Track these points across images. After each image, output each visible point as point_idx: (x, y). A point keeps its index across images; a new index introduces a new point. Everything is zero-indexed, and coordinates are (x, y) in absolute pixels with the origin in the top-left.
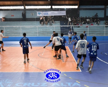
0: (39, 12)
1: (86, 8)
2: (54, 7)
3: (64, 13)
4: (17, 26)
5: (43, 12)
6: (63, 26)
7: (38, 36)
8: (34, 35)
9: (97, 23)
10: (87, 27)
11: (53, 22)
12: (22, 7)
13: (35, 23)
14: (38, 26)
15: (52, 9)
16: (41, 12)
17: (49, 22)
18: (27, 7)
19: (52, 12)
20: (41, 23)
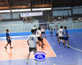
0: (22, 14)
1: (57, 9)
2: (33, 10)
3: (41, 14)
4: (6, 25)
5: (25, 14)
6: (41, 23)
7: (22, 32)
8: (19, 31)
9: (66, 20)
10: (59, 23)
11: (33, 21)
12: (9, 11)
13: (20, 22)
14: (22, 25)
15: (32, 11)
16: (24, 14)
17: (30, 21)
18: (13, 11)
19: (32, 13)
20: (24, 22)
